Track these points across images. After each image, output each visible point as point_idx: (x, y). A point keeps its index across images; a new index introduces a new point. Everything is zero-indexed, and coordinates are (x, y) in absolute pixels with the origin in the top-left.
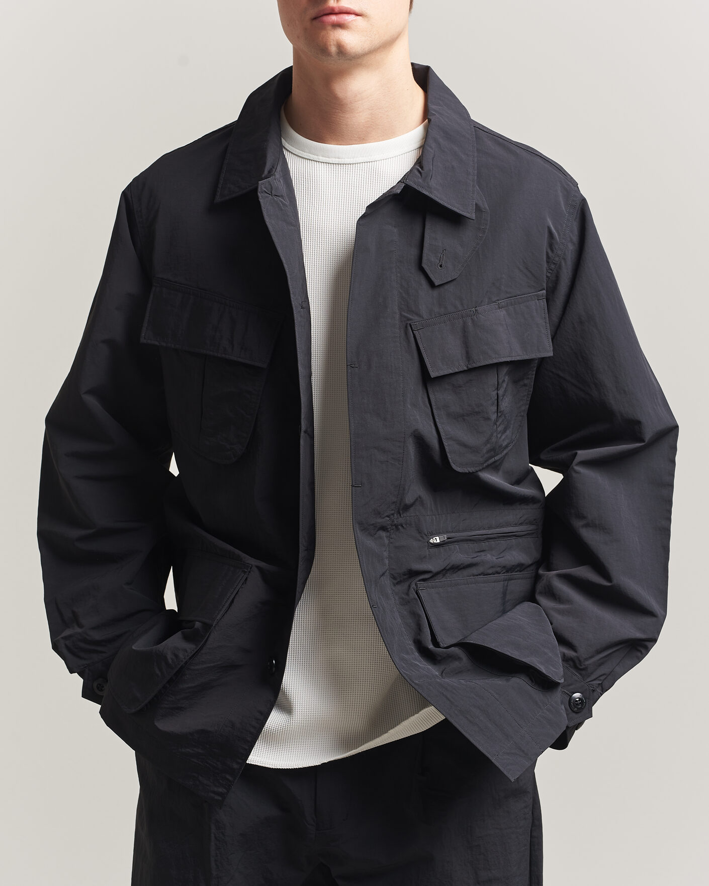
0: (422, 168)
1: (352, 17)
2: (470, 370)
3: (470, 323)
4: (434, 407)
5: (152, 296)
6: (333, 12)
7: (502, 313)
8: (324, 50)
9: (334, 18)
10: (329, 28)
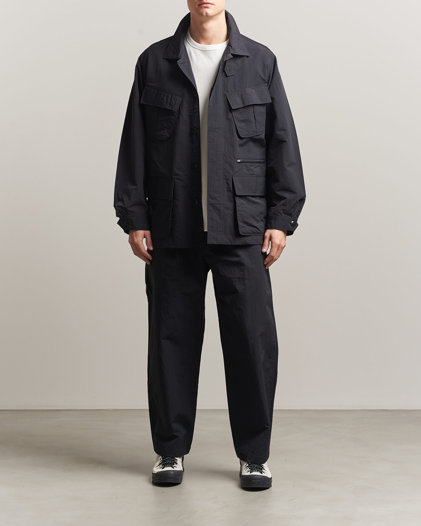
0: (232, 47)
1: (210, 5)
2: (244, 107)
3: (243, 93)
4: (234, 118)
5: (145, 90)
6: (205, 3)
7: (253, 91)
8: (202, 14)
9: (205, 5)
10: (204, 8)
